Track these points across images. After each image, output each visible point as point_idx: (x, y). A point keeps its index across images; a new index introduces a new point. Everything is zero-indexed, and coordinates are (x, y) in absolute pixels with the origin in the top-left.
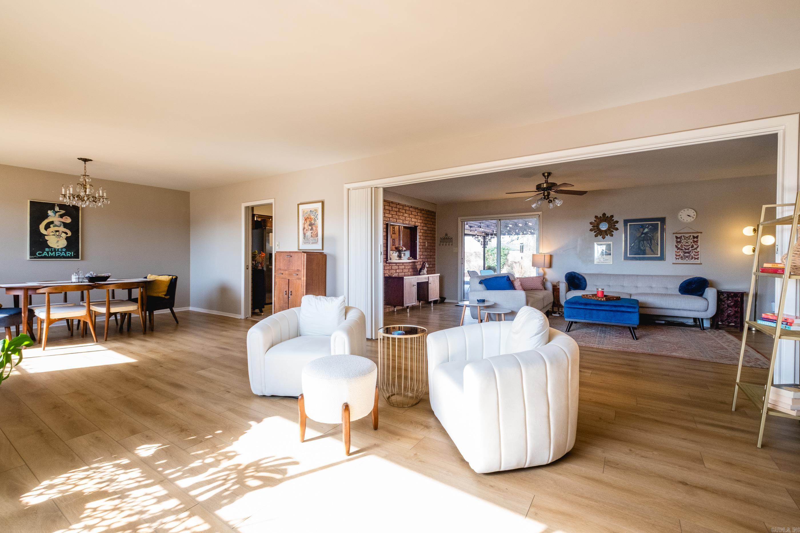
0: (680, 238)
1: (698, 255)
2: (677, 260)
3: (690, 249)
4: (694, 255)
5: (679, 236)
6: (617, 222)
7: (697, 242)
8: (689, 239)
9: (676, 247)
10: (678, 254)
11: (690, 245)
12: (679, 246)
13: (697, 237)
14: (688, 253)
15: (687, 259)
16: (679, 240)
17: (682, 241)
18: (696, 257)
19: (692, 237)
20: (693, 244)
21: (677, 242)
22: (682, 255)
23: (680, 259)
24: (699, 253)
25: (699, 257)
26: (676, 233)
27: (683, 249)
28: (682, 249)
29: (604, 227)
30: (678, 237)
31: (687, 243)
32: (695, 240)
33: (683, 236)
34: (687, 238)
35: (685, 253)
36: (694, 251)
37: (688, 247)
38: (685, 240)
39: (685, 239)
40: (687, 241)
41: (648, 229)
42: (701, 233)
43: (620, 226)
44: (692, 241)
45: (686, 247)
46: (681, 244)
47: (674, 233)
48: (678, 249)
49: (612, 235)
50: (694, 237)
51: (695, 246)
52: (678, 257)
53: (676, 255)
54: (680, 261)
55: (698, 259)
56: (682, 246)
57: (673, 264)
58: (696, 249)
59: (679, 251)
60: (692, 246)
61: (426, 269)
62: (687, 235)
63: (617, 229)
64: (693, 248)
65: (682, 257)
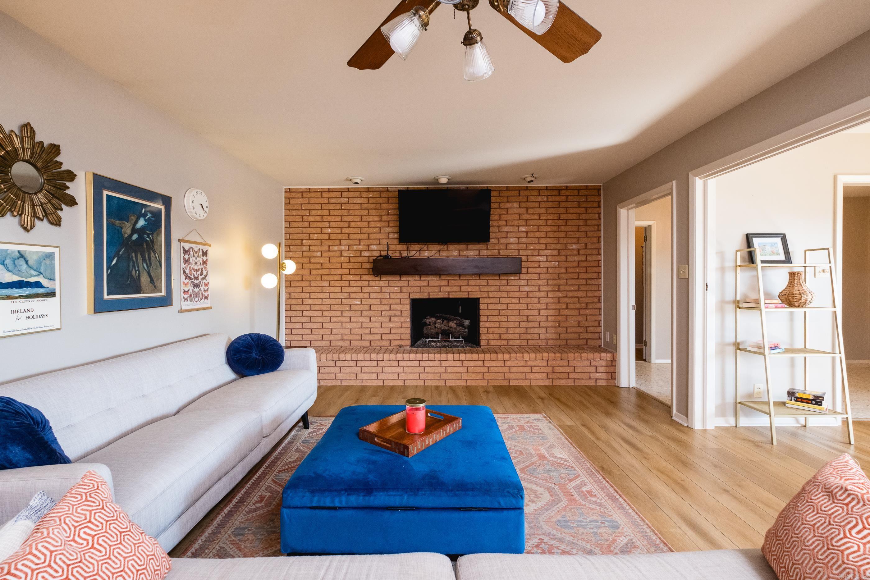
0: (189, 251)
1: (207, 290)
2: (186, 302)
3: (200, 277)
4: (204, 290)
5: (187, 246)
6: (72, 175)
7: (206, 262)
8: (198, 256)
9: (184, 271)
10: (187, 289)
11: (199, 269)
12: (187, 271)
13: (206, 254)
14: (198, 286)
15: (196, 299)
16: (187, 257)
17: (191, 260)
18: (206, 294)
19: (201, 252)
20: (202, 266)
21: (185, 261)
22: (191, 291)
23: (188, 299)
24: (209, 286)
26: (184, 241)
27: (192, 277)
28: (191, 279)
30: (186, 249)
31: (196, 263)
32: (205, 258)
33: (191, 249)
34: (196, 252)
35: (194, 286)
36: (203, 281)
37: (197, 273)
38: (194, 259)
39: (194, 256)
40: (196, 261)
41: (146, 221)
42: (208, 245)
43: (81, 192)
44: (201, 260)
45: (195, 273)
46: (189, 266)
47: (181, 240)
48: (187, 277)
50: (203, 253)
51: (205, 273)
52: (186, 296)
53: (185, 291)
54: (189, 304)
55: (206, 298)
56: (190, 270)
57: (182, 310)
58: (205, 277)
59: (187, 281)
60: (202, 274)
62: (195, 247)
63: (72, 202)
64: (203, 276)
65: (191, 296)
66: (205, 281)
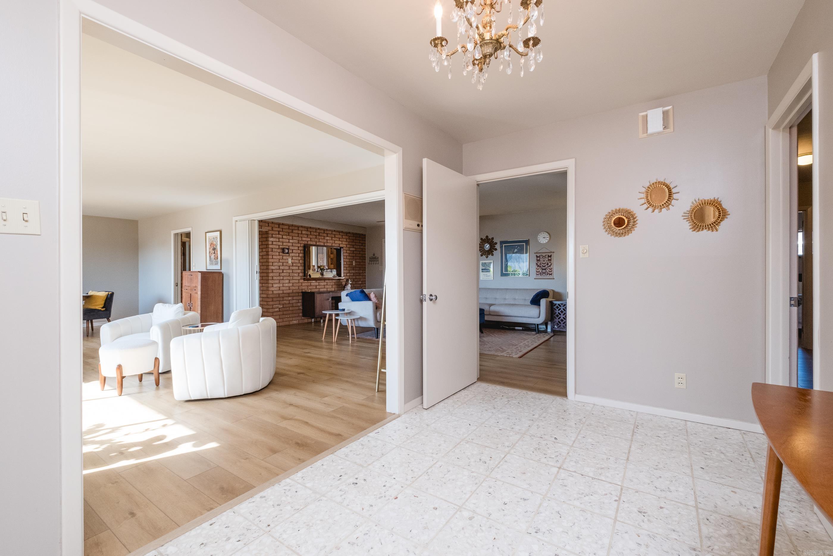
0: (539, 257)
1: (551, 271)
2: (538, 275)
3: (546, 266)
4: (549, 271)
6: (496, 243)
7: (550, 260)
8: (545, 258)
9: (537, 264)
10: (538, 271)
11: (546, 263)
12: (539, 264)
13: (551, 256)
14: (545, 269)
15: (544, 275)
16: (538, 259)
17: (541, 260)
18: (550, 273)
19: (547, 256)
20: (548, 262)
21: (538, 260)
22: (540, 271)
24: (552, 270)
25: (552, 273)
26: (537, 253)
27: (542, 266)
28: (540, 267)
29: (487, 247)
30: (538, 256)
31: (544, 261)
32: (550, 258)
33: (541, 256)
34: (544, 257)
35: (543, 269)
36: (549, 268)
37: (545, 265)
39: (543, 258)
40: (544, 260)
41: (517, 250)
42: (554, 252)
43: (498, 246)
44: (547, 259)
45: (543, 265)
46: (539, 262)
47: (535, 253)
48: (538, 266)
49: (493, 255)
50: (549, 256)
51: (550, 264)
52: (538, 273)
53: (537, 272)
54: (539, 276)
55: (551, 274)
56: (540, 263)
57: (535, 279)
58: (550, 266)
59: (538, 268)
60: (548, 264)
61: (350, 285)
62: (544, 255)
63: (496, 250)
64: (548, 266)
65: (540, 273)
66: (550, 267)
